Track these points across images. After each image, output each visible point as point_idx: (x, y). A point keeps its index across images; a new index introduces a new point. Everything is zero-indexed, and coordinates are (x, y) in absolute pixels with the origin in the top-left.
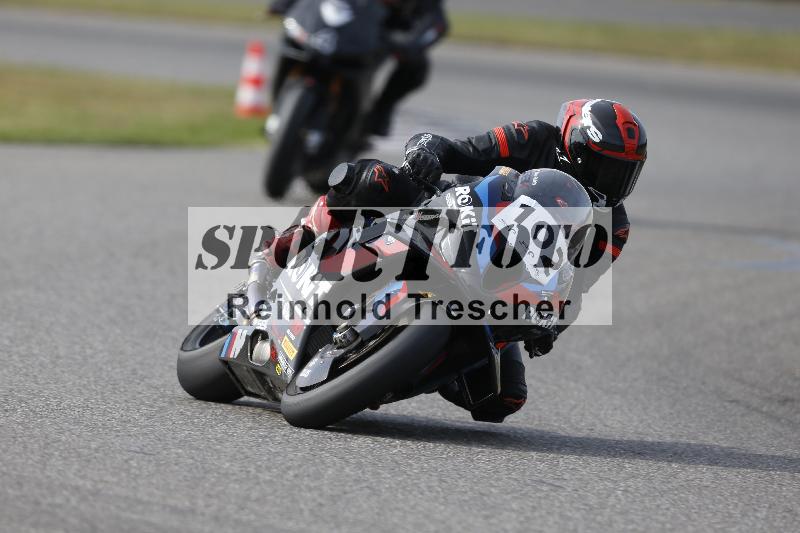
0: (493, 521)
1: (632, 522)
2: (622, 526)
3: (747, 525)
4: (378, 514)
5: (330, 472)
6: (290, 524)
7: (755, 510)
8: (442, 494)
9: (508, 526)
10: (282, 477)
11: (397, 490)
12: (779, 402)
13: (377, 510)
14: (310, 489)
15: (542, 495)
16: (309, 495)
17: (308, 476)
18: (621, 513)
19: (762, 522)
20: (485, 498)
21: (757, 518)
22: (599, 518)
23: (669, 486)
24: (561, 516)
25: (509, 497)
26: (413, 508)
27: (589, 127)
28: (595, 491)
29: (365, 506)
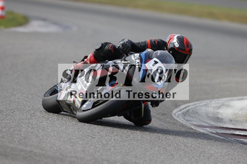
0: (74, 147)
1: (117, 149)
2: (114, 151)
3: (152, 152)
4: (39, 143)
5: (24, 130)
6: (12, 145)
7: (154, 148)
8: (58, 138)
9: (78, 149)
10: (9, 130)
11: (44, 136)
12: (161, 114)
13: (38, 142)
14: (18, 135)
15: (89, 140)
16: (17, 136)
17: (17, 130)
18: (113, 147)
19: (156, 151)
20: (71, 140)
21: (155, 150)
22: (106, 148)
23: (128, 139)
24: (95, 146)
25: (78, 140)
26: (49, 142)
27: (175, 42)
28: (105, 139)
29: (35, 140)
